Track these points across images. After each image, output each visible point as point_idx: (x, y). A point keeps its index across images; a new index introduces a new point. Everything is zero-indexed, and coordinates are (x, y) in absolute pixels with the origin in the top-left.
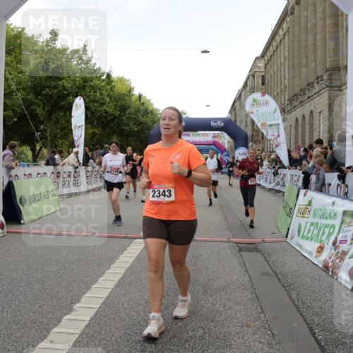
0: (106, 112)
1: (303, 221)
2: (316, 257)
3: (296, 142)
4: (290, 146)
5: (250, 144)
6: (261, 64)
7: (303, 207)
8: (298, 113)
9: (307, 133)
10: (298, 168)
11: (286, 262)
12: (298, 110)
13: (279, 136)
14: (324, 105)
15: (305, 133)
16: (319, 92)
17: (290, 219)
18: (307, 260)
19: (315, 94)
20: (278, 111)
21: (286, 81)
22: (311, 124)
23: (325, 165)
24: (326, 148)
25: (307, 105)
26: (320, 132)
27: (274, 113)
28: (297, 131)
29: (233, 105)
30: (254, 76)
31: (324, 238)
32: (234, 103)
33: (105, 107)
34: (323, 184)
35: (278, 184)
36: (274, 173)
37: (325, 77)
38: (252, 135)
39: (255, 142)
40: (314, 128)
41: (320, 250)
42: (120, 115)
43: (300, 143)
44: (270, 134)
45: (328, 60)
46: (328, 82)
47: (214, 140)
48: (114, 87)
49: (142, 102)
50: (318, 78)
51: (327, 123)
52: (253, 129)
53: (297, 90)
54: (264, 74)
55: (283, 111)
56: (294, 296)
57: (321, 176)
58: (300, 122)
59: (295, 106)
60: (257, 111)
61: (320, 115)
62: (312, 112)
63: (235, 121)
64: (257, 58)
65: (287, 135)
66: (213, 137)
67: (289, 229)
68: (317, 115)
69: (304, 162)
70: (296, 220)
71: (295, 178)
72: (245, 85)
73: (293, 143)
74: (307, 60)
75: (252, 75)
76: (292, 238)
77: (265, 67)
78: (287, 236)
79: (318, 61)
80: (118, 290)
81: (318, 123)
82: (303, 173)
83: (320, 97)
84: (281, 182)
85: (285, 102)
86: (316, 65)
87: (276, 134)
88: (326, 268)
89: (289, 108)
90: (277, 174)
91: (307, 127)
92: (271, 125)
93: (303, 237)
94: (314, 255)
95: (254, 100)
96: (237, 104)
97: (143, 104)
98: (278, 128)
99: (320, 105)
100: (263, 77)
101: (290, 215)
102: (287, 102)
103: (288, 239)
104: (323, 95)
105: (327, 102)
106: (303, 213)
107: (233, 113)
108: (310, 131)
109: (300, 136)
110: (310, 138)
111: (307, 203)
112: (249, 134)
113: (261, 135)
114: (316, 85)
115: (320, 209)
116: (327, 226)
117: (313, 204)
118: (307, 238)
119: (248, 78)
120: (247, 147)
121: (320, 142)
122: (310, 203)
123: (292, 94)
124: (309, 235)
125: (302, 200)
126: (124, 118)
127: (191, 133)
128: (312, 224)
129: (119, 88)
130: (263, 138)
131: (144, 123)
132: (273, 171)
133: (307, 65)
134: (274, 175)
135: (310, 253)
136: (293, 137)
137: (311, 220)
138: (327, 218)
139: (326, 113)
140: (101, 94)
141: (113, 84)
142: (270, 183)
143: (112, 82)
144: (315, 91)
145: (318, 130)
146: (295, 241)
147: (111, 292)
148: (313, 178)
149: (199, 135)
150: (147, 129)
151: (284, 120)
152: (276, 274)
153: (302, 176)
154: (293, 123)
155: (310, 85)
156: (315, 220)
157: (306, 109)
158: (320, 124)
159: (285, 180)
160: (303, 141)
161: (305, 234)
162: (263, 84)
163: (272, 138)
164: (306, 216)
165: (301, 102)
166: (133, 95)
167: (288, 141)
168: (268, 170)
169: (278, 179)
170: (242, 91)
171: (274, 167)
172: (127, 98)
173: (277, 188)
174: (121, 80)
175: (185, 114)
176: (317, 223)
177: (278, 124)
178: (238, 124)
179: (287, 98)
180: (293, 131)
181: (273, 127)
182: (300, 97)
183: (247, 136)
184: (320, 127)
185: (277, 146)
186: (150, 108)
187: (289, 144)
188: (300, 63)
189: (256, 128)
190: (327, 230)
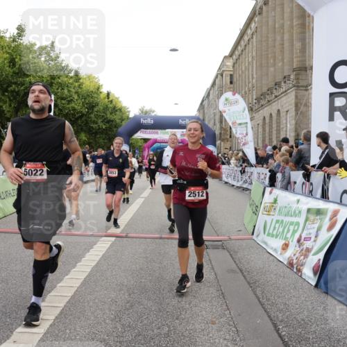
0: (74, 109)
1: (268, 219)
2: (281, 254)
3: (264, 141)
4: (258, 144)
5: (218, 142)
6: (230, 63)
7: (268, 204)
8: (265, 112)
9: (274, 132)
10: (265, 166)
11: (252, 259)
12: (266, 109)
13: (247, 134)
14: (291, 105)
15: (272, 132)
16: (286, 91)
17: (256, 216)
18: (272, 258)
19: (282, 94)
20: (247, 110)
21: (254, 81)
22: (278, 123)
23: (291, 164)
24: (292, 147)
25: (274, 104)
26: (286, 131)
27: (243, 112)
28: (264, 130)
29: (201, 104)
30: (222, 75)
31: (289, 236)
32: (203, 101)
33: (73, 105)
34: (289, 183)
35: (245, 182)
36: (241, 171)
37: (292, 77)
38: (220, 134)
39: (222, 140)
40: (282, 126)
41: (286, 247)
42: (88, 112)
43: (267, 142)
44: (238, 132)
45: (295, 60)
46: (295, 81)
47: (182, 138)
48: (82, 84)
49: (110, 99)
50: (285, 78)
51: (293, 122)
52: (221, 128)
53: (265, 89)
54: (232, 73)
55: (251, 110)
56: (259, 293)
57: (286, 175)
58: (267, 121)
59: (262, 105)
60: (229, 110)
61: (287, 114)
62: (279, 111)
63: (204, 120)
64: (225, 57)
65: (254, 134)
66: (182, 135)
67: (255, 226)
68: (284, 114)
69: (270, 161)
70: (262, 218)
71: (262, 177)
72: (214, 84)
73: (260, 142)
74: (274, 60)
75: (220, 74)
76: (258, 236)
77: (233, 67)
78: (253, 234)
79: (285, 61)
80: (84, 288)
81: (284, 122)
82: (270, 171)
83: (287, 97)
84: (249, 180)
85: (252, 101)
86: (283, 65)
87: (245, 132)
88: (291, 265)
89: (257, 106)
90: (244, 172)
91: (274, 126)
92: (240, 124)
93: (269, 235)
94: (279, 253)
95: (226, 100)
96: (206, 103)
97: (111, 101)
98: (247, 127)
99: (287, 104)
100: (231, 75)
101: (256, 213)
102: (254, 101)
103: (254, 237)
104: (289, 95)
105: (293, 101)
106: (268, 211)
107: (201, 111)
108: (277, 130)
109: (267, 135)
110: (277, 137)
111: (272, 201)
112: (217, 133)
113: (229, 133)
114: (283, 84)
115: (285, 207)
116: (292, 223)
117: (278, 202)
118: (273, 236)
119: (217, 77)
120: (215, 145)
121: (286, 141)
122: (275, 201)
123: (260, 93)
124: (275, 233)
125: (268, 198)
126: (92, 116)
127: (159, 131)
128: (277, 221)
129: (88, 86)
130: (230, 137)
131: (112, 121)
132: (240, 169)
133: (274, 65)
134: (242, 173)
135: (275, 250)
136: (260, 136)
137: (276, 217)
138: (291, 216)
139: (292, 113)
140: (69, 91)
141: (81, 81)
142: (238, 181)
143: (80, 79)
144: (282, 90)
145: (285, 129)
146: (261, 238)
147: (77, 291)
148: (279, 176)
149: (167, 133)
150: (115, 127)
151: (252, 119)
152: (241, 271)
153: (269, 174)
154: (260, 122)
155: (277, 84)
156: (280, 218)
157: (274, 108)
158: (286, 123)
159: (252, 178)
160: (271, 139)
161: (271, 231)
162: (231, 83)
163: (240, 136)
164: (272, 213)
165: (269, 101)
166: (101, 93)
167: (256, 140)
168: (236, 168)
169: (245, 177)
170: (211, 89)
171: (241, 166)
172: (95, 95)
173: (245, 186)
174: (89, 77)
175: (153, 112)
176: (282, 221)
177: (247, 123)
178: (206, 122)
179: (254, 97)
180: (260, 130)
181: (242, 126)
182: (267, 97)
183: (215, 134)
184: (287, 126)
185: (244, 144)
186: (119, 106)
187: (256, 143)
188: (268, 63)
189: (223, 126)
190: (292, 228)
